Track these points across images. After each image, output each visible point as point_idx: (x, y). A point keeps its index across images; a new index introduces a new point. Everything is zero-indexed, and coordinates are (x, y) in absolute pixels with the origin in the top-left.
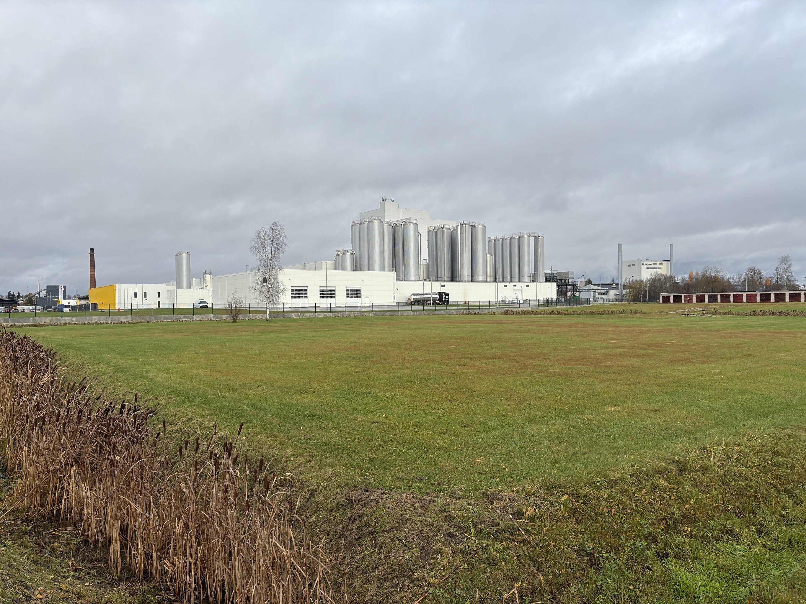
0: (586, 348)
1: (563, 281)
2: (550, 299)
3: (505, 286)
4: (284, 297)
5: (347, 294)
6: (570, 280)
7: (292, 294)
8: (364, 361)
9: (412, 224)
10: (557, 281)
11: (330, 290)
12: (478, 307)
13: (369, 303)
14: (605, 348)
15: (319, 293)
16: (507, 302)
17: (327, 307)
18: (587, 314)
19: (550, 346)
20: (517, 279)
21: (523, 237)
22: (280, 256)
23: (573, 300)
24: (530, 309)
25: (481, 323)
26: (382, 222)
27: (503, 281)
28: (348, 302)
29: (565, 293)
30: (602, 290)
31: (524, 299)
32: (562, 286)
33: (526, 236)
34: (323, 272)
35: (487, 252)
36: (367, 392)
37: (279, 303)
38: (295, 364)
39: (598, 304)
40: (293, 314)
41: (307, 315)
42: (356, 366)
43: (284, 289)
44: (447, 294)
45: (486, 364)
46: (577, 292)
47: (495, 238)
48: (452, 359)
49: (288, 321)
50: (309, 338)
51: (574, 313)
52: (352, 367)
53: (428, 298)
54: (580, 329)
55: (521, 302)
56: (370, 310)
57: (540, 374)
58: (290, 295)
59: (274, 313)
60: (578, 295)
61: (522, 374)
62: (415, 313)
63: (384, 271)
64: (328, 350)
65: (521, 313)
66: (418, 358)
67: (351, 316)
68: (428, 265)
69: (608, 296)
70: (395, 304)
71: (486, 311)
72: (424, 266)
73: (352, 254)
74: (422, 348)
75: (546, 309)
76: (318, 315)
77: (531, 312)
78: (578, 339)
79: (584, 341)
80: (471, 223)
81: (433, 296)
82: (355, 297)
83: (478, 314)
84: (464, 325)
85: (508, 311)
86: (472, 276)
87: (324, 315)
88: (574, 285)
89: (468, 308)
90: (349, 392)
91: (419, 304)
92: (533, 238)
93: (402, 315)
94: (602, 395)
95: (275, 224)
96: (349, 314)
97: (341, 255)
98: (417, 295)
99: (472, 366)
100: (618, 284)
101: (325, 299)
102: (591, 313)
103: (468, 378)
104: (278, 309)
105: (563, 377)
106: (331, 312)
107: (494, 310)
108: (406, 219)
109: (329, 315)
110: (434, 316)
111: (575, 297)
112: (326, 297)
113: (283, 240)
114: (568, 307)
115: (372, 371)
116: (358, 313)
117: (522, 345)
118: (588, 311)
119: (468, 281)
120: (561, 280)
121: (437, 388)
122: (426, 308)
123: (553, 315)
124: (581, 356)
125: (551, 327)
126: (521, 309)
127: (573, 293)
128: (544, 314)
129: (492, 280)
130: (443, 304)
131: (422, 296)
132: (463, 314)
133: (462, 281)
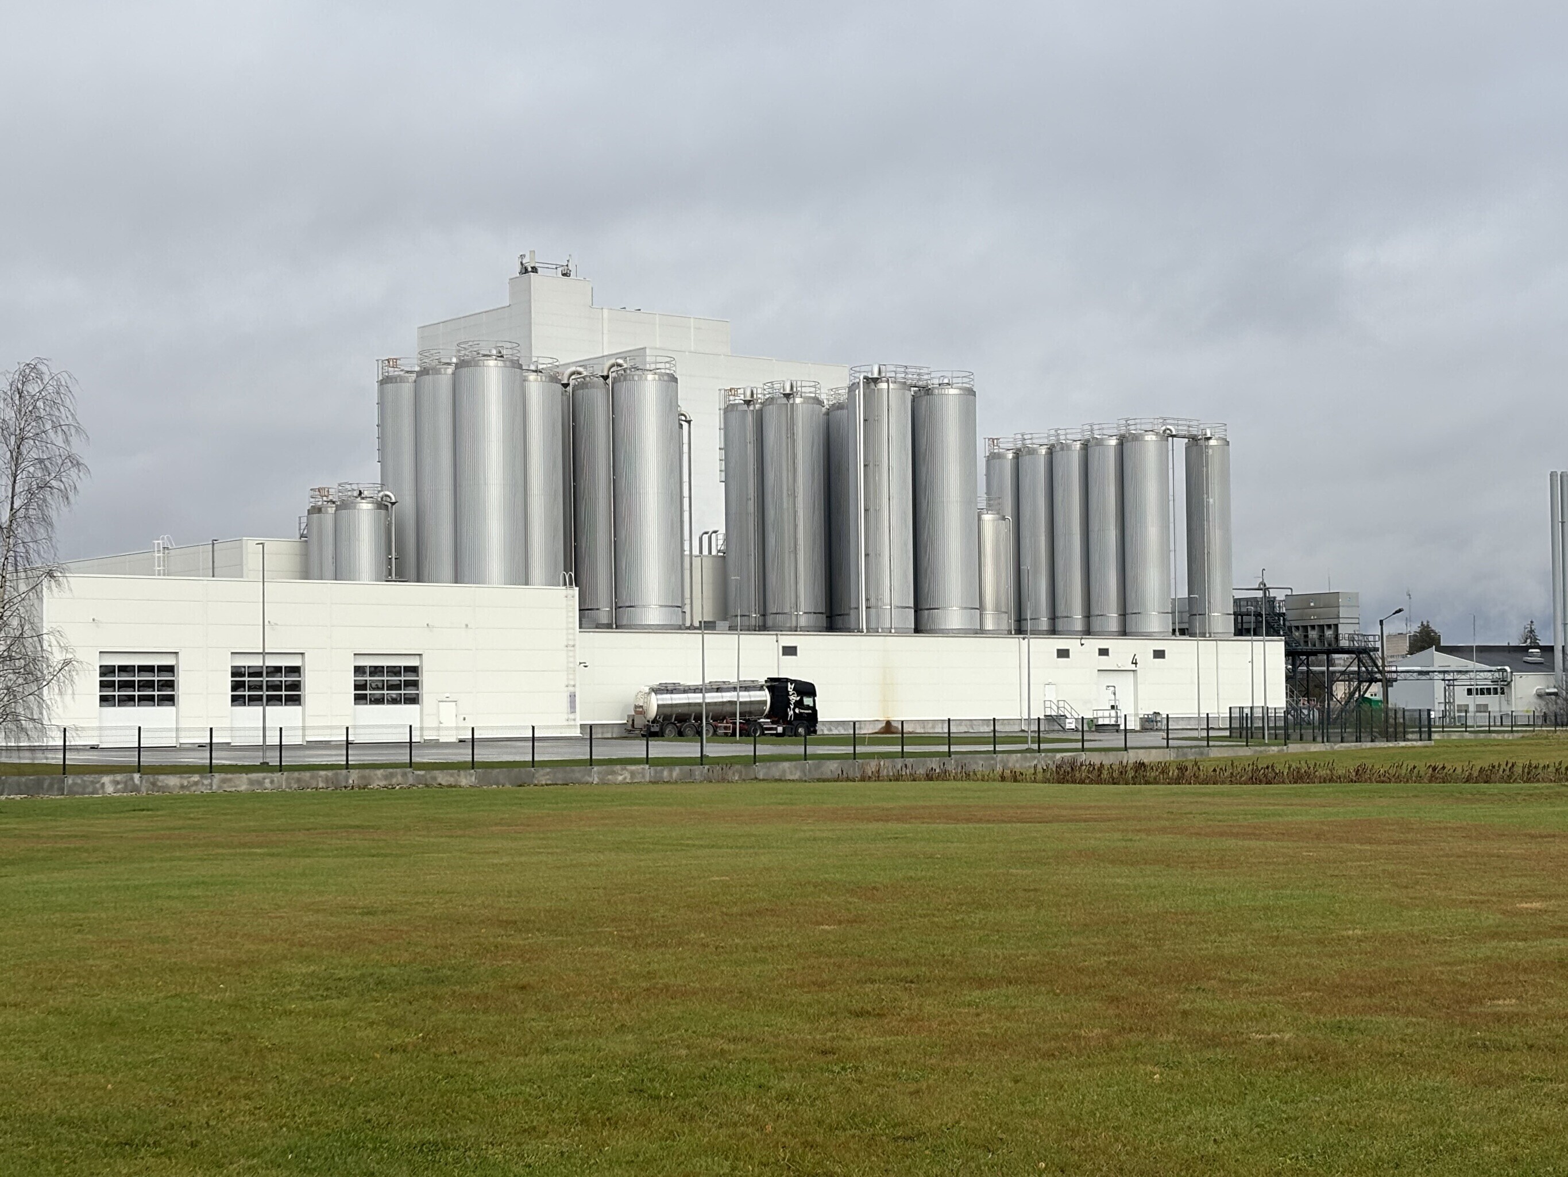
0: (1411, 935)
1: (1313, 634)
2: (1258, 713)
3: (1063, 653)
4: (68, 698)
5: (357, 687)
6: (1342, 630)
7: (103, 685)
8: (425, 995)
9: (650, 377)
10: (1288, 632)
11: (278, 670)
12: (945, 748)
13: (457, 728)
14: (1494, 935)
15: (228, 680)
16: (1070, 724)
17: (264, 747)
18: (1419, 779)
19: (1256, 925)
20: (1114, 625)
21: (1136, 438)
22: (53, 514)
23: (1359, 719)
24: (1170, 756)
25: (957, 820)
26: (520, 367)
27: (1053, 631)
28: (361, 722)
29: (1320, 686)
30: (1483, 673)
31: (1147, 710)
32: (1309, 654)
33: (1150, 437)
34: (247, 589)
35: (983, 504)
36: (436, 1144)
37: (43, 730)
38: (109, 1011)
39: (1467, 735)
40: (106, 779)
41: (173, 781)
42: (391, 1023)
43: (67, 663)
44: (807, 690)
45: (973, 1010)
46: (1372, 680)
47: (1019, 445)
48: (822, 986)
49: (82, 810)
50: (175, 892)
51: (1360, 775)
52: (372, 1024)
53: (723, 703)
54: (1387, 848)
55: (1133, 724)
56: (461, 759)
57: (1209, 1054)
58: (97, 692)
59: (21, 774)
60: (1380, 697)
61: (1129, 1055)
62: (666, 773)
63: (527, 584)
64: (266, 947)
65: (1131, 774)
66: (672, 981)
67: (374, 785)
68: (722, 561)
69: (1509, 702)
70: (577, 733)
71: (979, 766)
72: (708, 563)
73: (383, 505)
74: (694, 936)
75: (1240, 758)
76: (224, 781)
77: (1173, 772)
78: (1377, 895)
79: (1400, 905)
80: (912, 379)
81: (745, 696)
82: (394, 701)
83: (944, 776)
84: (879, 826)
85: (1073, 765)
86: (917, 609)
87: (251, 782)
88: (1361, 653)
89: (899, 749)
90: (356, 1145)
91: (681, 734)
92: (1181, 444)
93: (603, 783)
94: (1477, 1147)
95: (30, 372)
96: (363, 777)
97: (332, 510)
98: (672, 692)
99: (911, 1020)
100: (1551, 649)
101: (256, 710)
102: (1437, 775)
103: (895, 1075)
104: (39, 754)
105: (1311, 1067)
106: (281, 768)
107: (1016, 762)
108: (624, 356)
109: (270, 782)
110: (748, 786)
111: (1365, 706)
112: (259, 698)
113: (67, 441)
114: (1338, 746)
115: (465, 1042)
116: (404, 775)
117: (1134, 921)
118: (1422, 767)
119: (901, 632)
120: (1305, 628)
121: (756, 1122)
122: (715, 750)
123: (1269, 782)
124: (1388, 971)
125: (1257, 837)
126: (1131, 757)
127: (1358, 688)
128: (1233, 780)
129: (1004, 626)
130: (791, 731)
131: (696, 698)
132: (877, 777)
133: (872, 631)
